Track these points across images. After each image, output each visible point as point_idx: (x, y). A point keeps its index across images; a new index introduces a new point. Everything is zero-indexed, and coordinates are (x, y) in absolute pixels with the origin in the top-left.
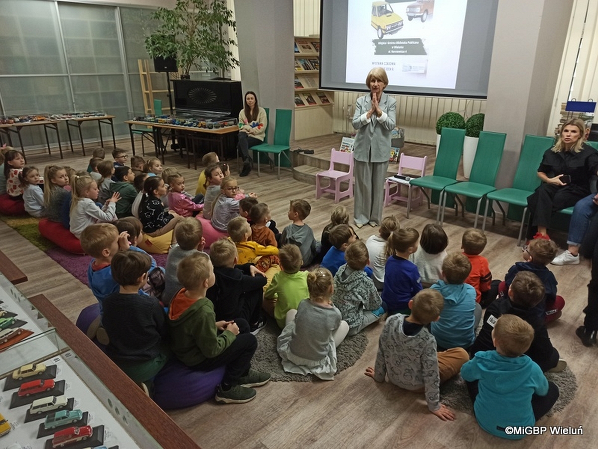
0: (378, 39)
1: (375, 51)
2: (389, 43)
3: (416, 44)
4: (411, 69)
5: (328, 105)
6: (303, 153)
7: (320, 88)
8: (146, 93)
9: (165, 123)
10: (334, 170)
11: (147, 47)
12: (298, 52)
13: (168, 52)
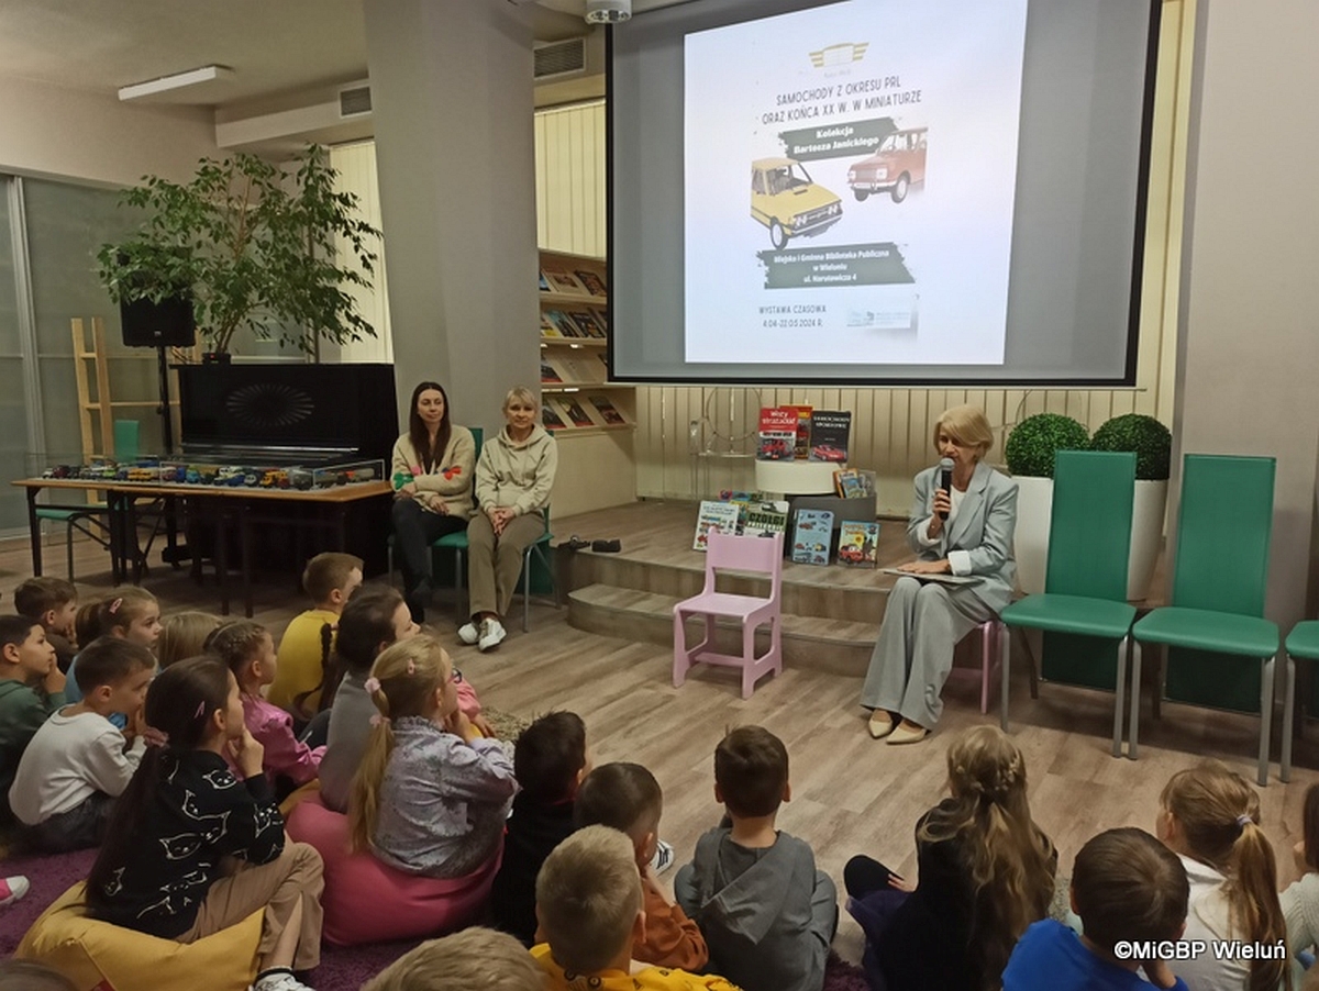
0: (774, 248)
1: (766, 279)
2: (804, 258)
3: (882, 258)
4: (872, 319)
5: (618, 429)
6: (588, 550)
7: (609, 381)
8: (89, 409)
9: (149, 480)
10: (716, 591)
11: (102, 274)
12: (547, 289)
13: (170, 286)
